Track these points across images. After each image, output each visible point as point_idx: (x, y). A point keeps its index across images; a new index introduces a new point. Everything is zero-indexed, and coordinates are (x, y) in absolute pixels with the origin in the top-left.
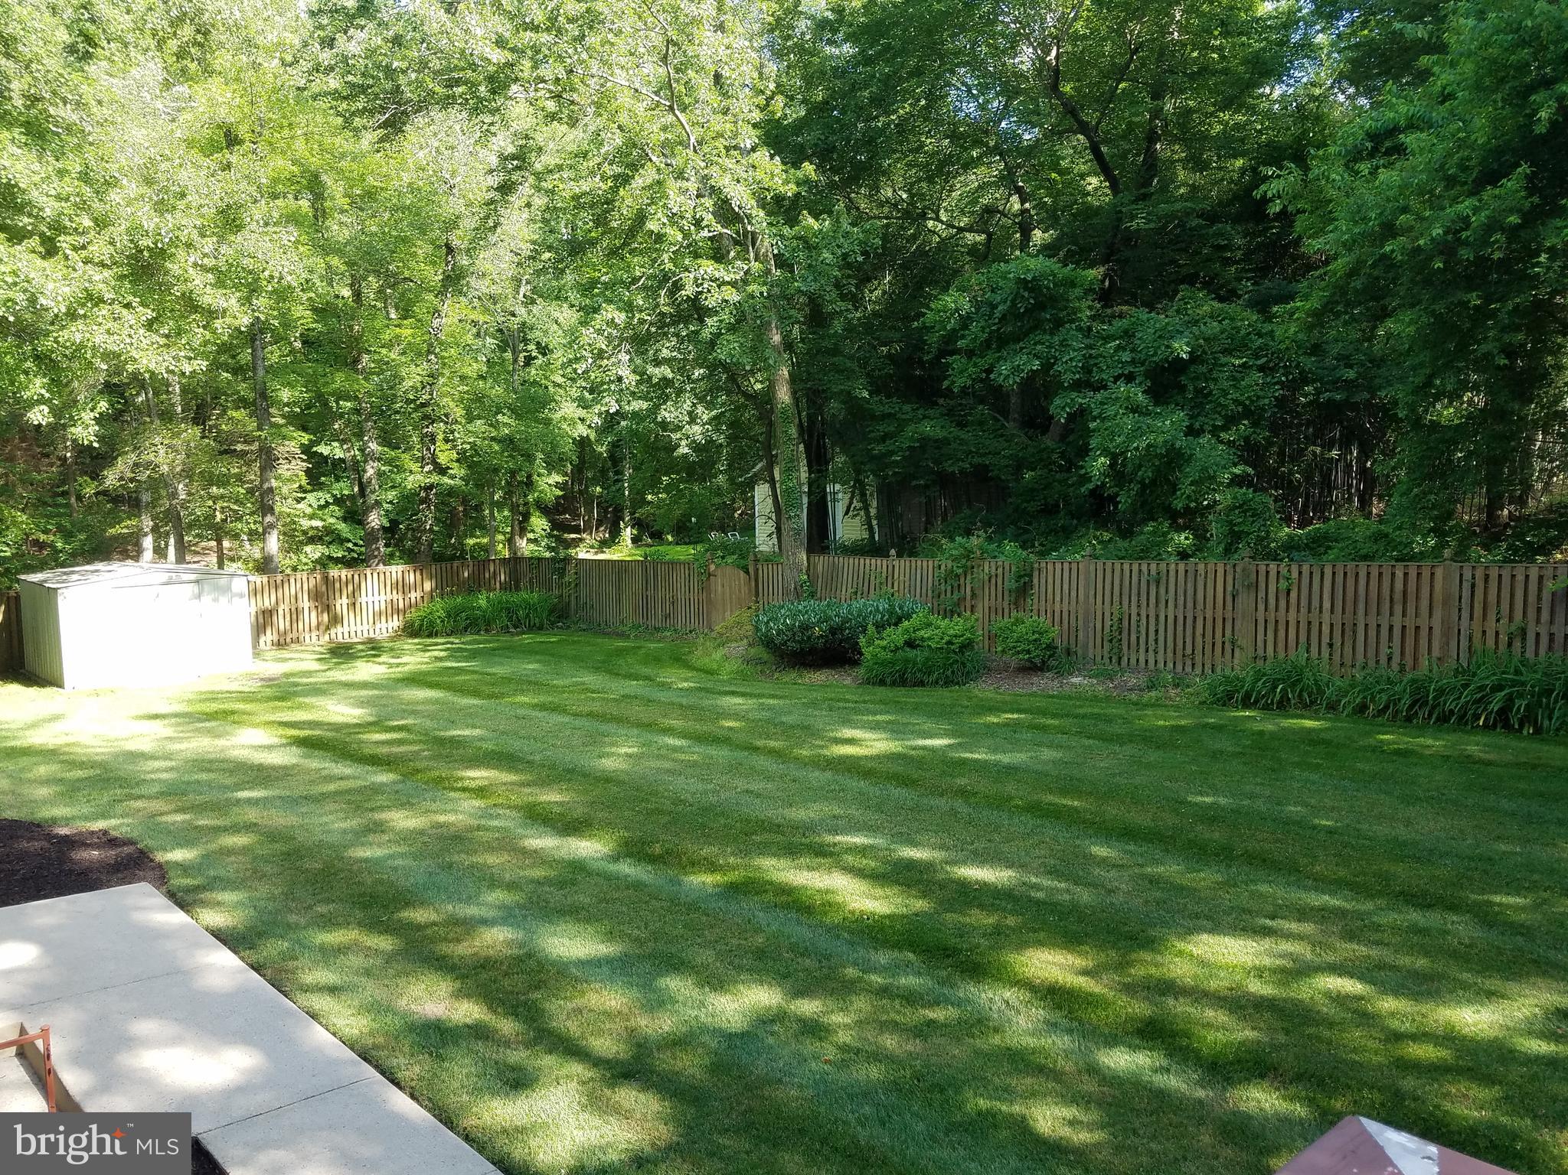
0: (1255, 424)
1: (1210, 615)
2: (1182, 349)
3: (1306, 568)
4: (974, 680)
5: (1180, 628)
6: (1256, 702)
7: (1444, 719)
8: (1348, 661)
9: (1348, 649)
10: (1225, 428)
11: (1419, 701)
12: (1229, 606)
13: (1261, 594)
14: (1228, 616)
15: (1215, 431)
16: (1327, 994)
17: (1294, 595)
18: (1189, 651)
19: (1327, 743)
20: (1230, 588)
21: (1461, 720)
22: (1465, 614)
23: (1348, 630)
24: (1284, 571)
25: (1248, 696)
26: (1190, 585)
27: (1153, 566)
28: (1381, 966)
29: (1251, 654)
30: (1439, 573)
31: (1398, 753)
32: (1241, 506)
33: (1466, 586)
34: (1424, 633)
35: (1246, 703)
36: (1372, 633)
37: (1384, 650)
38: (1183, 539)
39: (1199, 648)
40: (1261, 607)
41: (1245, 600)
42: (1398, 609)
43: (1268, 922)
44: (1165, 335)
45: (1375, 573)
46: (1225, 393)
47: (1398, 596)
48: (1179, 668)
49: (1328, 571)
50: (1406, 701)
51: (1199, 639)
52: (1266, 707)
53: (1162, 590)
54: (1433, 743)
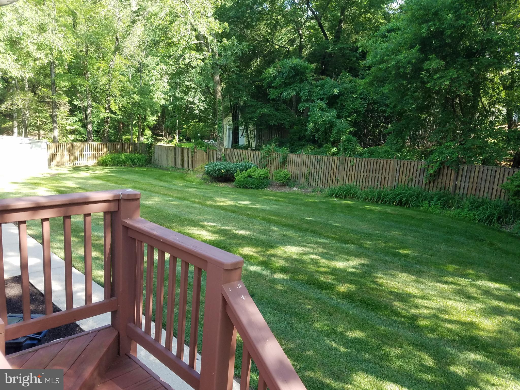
0: (358, 115)
1: (332, 172)
2: (336, 91)
3: (358, 159)
4: (266, 187)
5: (324, 175)
6: (338, 196)
7: (385, 202)
8: (366, 186)
9: (367, 183)
10: (349, 116)
11: (379, 197)
12: (337, 170)
13: (346, 166)
14: (337, 172)
15: (345, 117)
16: (311, 259)
17: (354, 167)
18: (326, 182)
19: (352, 207)
20: (338, 164)
21: (390, 203)
22: (398, 174)
23: (367, 177)
24: (352, 160)
25: (337, 194)
26: (328, 163)
27: (319, 157)
28: (326, 254)
29: (342, 183)
30: (392, 162)
31: (369, 210)
32: (348, 141)
33: (399, 166)
34: (387, 179)
35: (336, 197)
36: (373, 179)
37: (376, 184)
38: (334, 149)
39: (329, 181)
40: (346, 170)
41: (342, 168)
42: (381, 172)
43: (306, 244)
44: (333, 86)
45: (375, 162)
46: (349, 105)
47: (381, 168)
48: (323, 186)
49: (364, 160)
50: (376, 198)
51: (329, 178)
52: (341, 198)
53: (321, 164)
54: (379, 208)
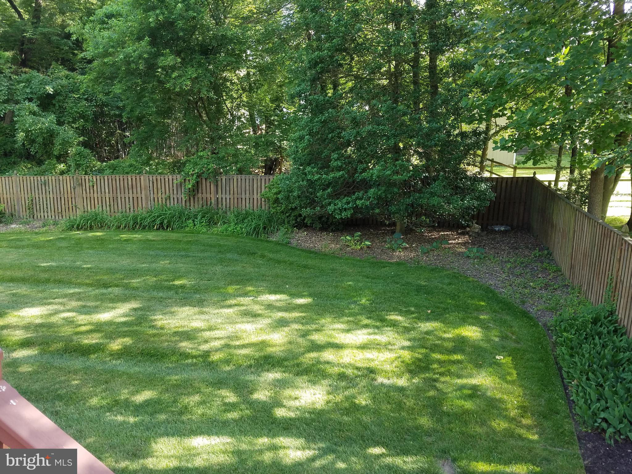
0: (86, 121)
1: (66, 197)
2: (50, 90)
3: (98, 177)
5: (56, 202)
6: (82, 228)
7: (144, 228)
8: (116, 211)
9: (116, 206)
10: (74, 122)
11: (135, 223)
12: (73, 193)
13: (84, 188)
14: (73, 196)
15: (69, 123)
16: (64, 319)
17: (95, 187)
18: (60, 211)
19: (102, 240)
20: (72, 186)
21: (149, 228)
22: (152, 192)
23: (115, 199)
24: (91, 179)
25: (78, 225)
26: (57, 185)
27: (42, 178)
28: (84, 307)
29: (83, 210)
30: (142, 178)
31: (125, 240)
32: (79, 154)
33: (151, 182)
34: (140, 199)
35: (78, 229)
36: (123, 200)
37: (128, 206)
38: (62, 166)
39: (63, 210)
40: (84, 192)
41: (78, 190)
42: (131, 191)
43: (52, 300)
44: (43, 83)
45: (122, 179)
46: (72, 108)
47: (130, 187)
48: (57, 217)
49: (106, 178)
50: (131, 223)
51: (63, 206)
52: (86, 229)
53: (47, 188)
54: (137, 236)
